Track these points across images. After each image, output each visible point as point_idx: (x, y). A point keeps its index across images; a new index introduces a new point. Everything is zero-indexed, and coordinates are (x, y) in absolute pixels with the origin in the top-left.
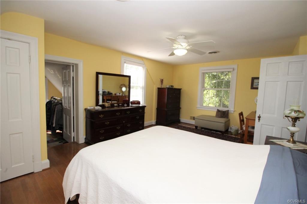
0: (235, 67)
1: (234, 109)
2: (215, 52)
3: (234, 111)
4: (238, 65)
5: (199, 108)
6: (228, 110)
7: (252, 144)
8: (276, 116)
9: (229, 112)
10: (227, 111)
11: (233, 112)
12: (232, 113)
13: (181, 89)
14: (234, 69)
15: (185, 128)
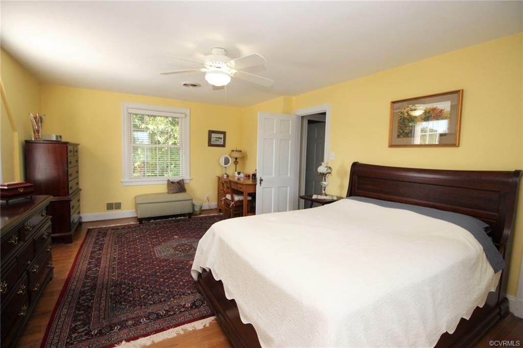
0: (188, 112)
1: (190, 176)
2: (195, 85)
3: (190, 180)
4: (190, 110)
5: (127, 184)
6: (183, 180)
7: (255, 214)
8: (273, 176)
9: (185, 182)
10: (181, 180)
11: (188, 181)
12: (188, 183)
13: (79, 144)
14: (186, 116)
15: (118, 229)
